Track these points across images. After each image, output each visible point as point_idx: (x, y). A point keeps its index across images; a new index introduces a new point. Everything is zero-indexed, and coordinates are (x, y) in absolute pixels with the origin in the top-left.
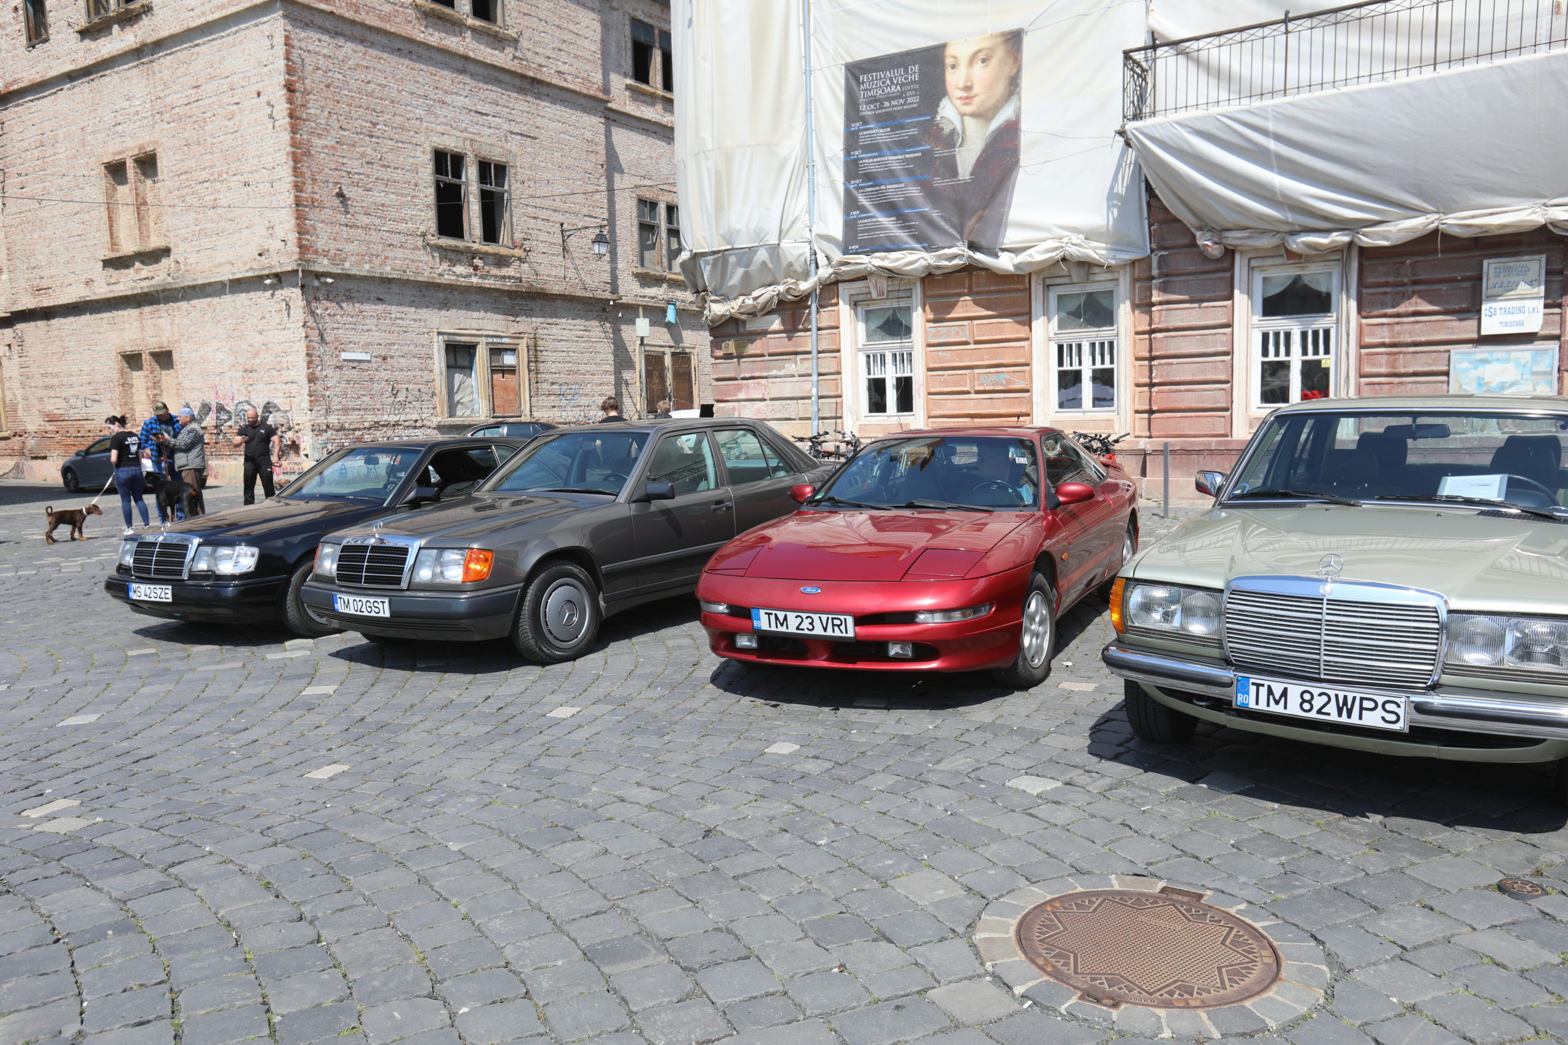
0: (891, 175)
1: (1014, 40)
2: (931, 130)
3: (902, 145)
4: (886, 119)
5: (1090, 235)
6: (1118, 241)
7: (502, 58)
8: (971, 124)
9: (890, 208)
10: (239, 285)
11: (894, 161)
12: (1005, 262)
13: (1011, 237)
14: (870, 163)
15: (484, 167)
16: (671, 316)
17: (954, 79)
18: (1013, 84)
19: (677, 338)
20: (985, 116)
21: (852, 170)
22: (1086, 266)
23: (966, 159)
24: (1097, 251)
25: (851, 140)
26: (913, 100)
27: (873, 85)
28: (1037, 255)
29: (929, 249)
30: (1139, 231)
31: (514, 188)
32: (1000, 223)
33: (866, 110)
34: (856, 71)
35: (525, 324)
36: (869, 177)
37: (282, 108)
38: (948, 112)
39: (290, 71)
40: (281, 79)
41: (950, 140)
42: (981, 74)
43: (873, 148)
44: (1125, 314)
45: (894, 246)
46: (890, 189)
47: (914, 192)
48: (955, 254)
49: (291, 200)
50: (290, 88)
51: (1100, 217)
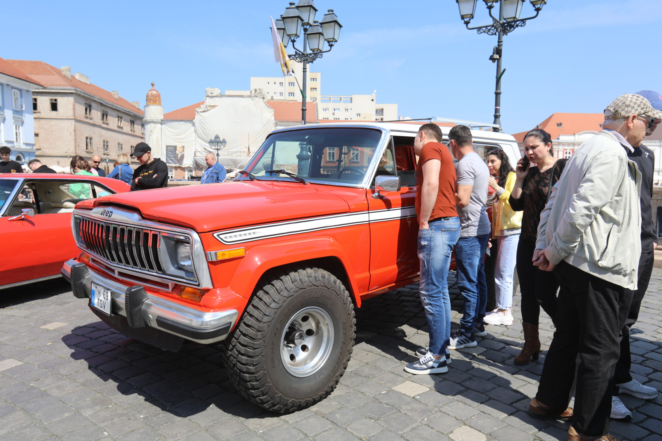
0: (171, 157)
1: (184, 147)
2: (175, 153)
3: (173, 154)
4: (171, 151)
6: (193, 165)
7: (91, 121)
8: (179, 154)
9: (171, 160)
11: (171, 156)
12: (183, 166)
13: (183, 164)
14: (169, 155)
15: (90, 138)
16: (107, 160)
17: (178, 149)
18: (184, 151)
19: (107, 164)
20: (181, 153)
21: (167, 156)
22: (190, 167)
23: (179, 156)
24: (191, 166)
25: (167, 153)
26: (173, 150)
27: (169, 148)
28: (186, 166)
29: (175, 164)
30: (195, 166)
31: (93, 141)
32: (182, 163)
33: (168, 150)
34: (167, 146)
36: (169, 157)
37: (73, 133)
38: (177, 152)
39: (75, 128)
40: (74, 129)
41: (177, 154)
42: (180, 149)
43: (169, 154)
44: (194, 171)
45: (171, 163)
46: (171, 158)
47: (174, 159)
48: (178, 165)
49: (74, 146)
50: (75, 131)
51: (192, 163)
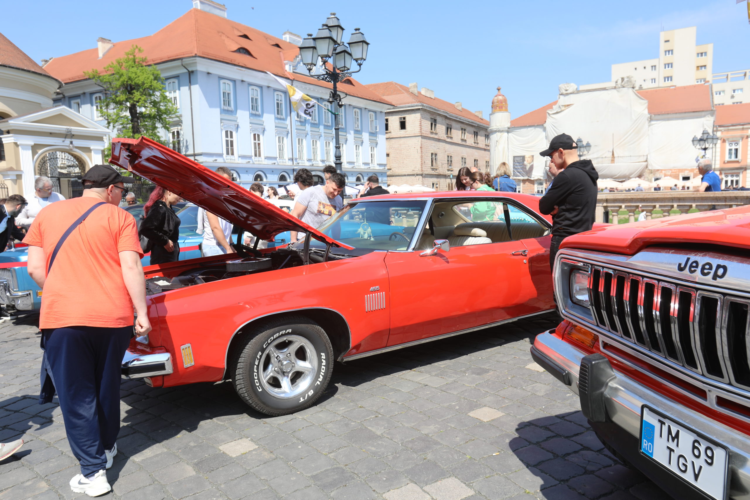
0: (519, 169)
1: (533, 156)
2: (523, 164)
3: (520, 166)
4: (518, 163)
5: (541, 176)
6: (544, 177)
7: (436, 137)
8: (528, 164)
9: (519, 172)
10: (408, 175)
11: (519, 167)
12: (532, 179)
13: (532, 176)
14: (516, 167)
15: (435, 154)
16: (451, 177)
17: (526, 159)
18: (533, 161)
19: (451, 181)
20: (530, 163)
21: (514, 168)
22: (540, 180)
23: (528, 168)
24: (542, 178)
25: (514, 165)
26: (521, 161)
27: (516, 159)
28: (536, 178)
29: (523, 177)
30: (546, 178)
31: (438, 157)
32: (531, 175)
33: (516, 161)
34: (514, 157)
35: (438, 180)
36: (516, 169)
37: (419, 150)
38: (525, 163)
39: (421, 145)
41: (526, 166)
42: (529, 159)
43: (517, 166)
44: (544, 184)
45: (519, 176)
46: (519, 170)
47: (521, 171)
48: (526, 178)
49: (420, 163)
50: (421, 147)
51: (542, 175)
